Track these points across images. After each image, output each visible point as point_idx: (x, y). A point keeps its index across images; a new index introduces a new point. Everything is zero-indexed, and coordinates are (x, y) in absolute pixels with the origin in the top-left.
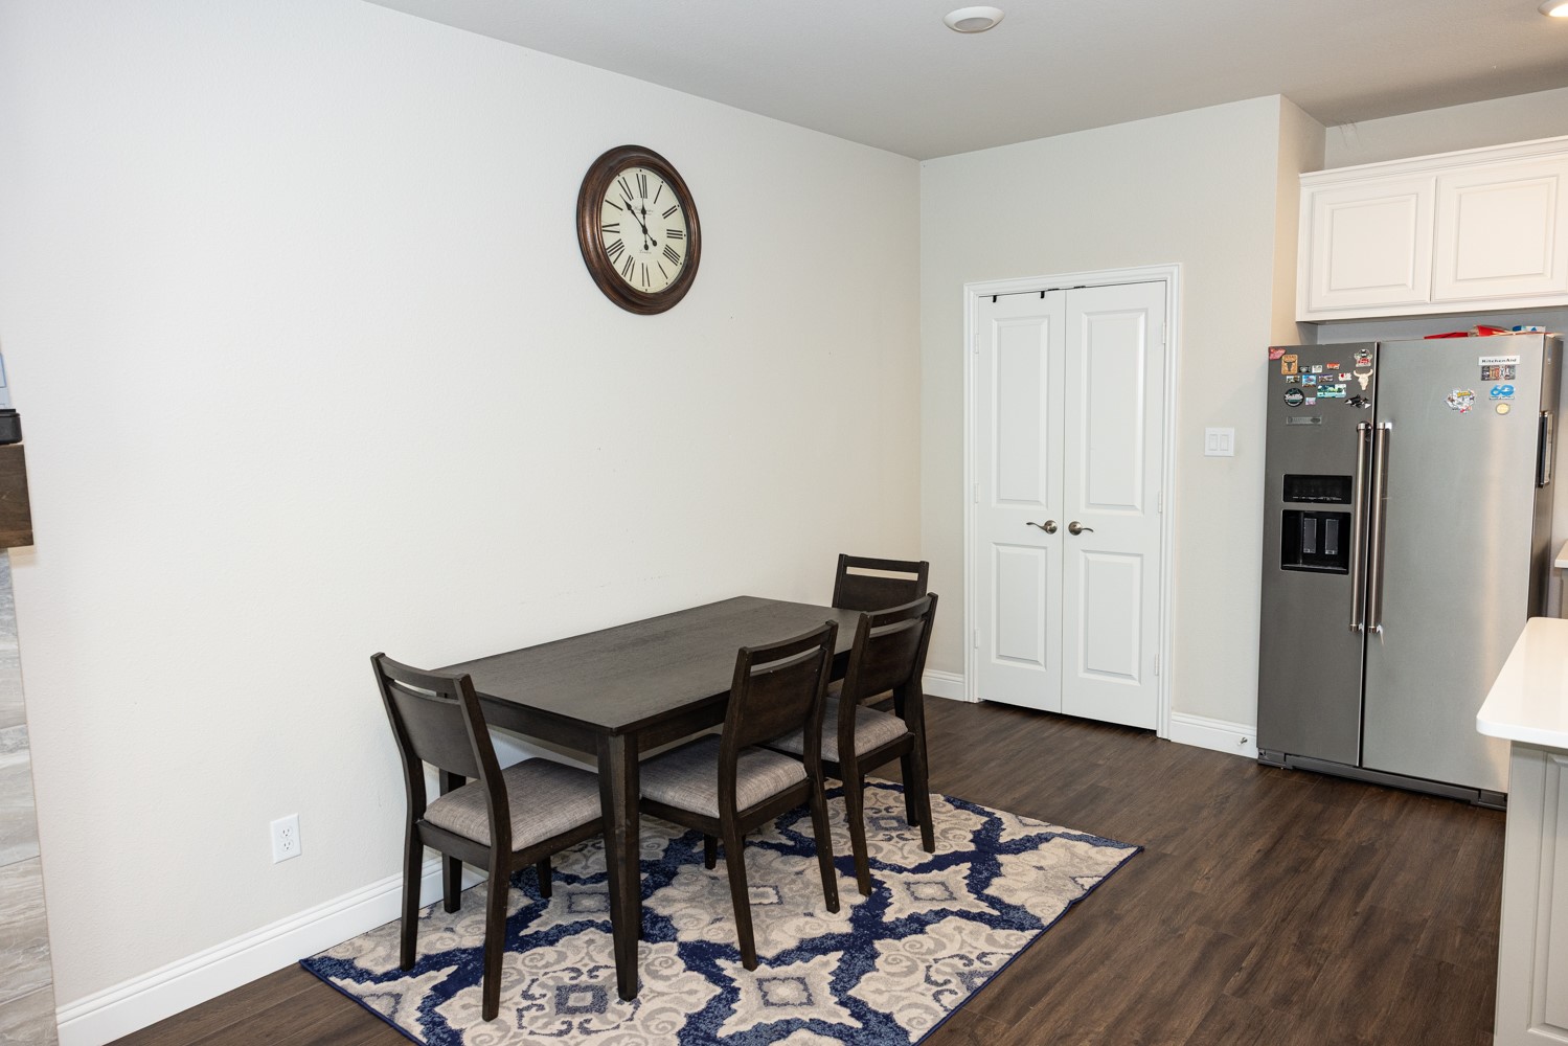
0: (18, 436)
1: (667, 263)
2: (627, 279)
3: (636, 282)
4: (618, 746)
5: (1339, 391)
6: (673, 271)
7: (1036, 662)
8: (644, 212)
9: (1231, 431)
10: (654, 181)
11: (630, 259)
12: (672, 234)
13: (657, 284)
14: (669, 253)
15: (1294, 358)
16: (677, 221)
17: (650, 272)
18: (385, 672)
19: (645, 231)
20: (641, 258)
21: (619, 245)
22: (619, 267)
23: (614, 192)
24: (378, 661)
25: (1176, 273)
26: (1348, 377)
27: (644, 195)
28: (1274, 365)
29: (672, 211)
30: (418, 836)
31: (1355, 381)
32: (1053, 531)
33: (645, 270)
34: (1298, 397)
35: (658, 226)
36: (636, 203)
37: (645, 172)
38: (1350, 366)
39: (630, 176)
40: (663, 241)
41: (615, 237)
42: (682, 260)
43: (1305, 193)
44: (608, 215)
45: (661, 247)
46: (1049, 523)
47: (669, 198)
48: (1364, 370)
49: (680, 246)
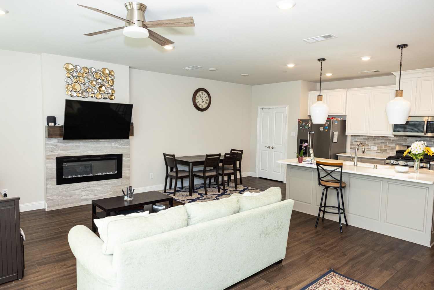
0: (133, 125)
1: (206, 104)
2: (199, 107)
3: (201, 107)
4: (191, 164)
5: (307, 127)
6: (206, 105)
7: (266, 170)
8: (202, 97)
9: (294, 132)
10: (204, 93)
11: (200, 104)
12: (206, 100)
13: (204, 107)
14: (206, 103)
15: (301, 121)
16: (208, 98)
17: (203, 105)
18: (165, 155)
19: (202, 100)
20: (201, 104)
21: (198, 102)
22: (198, 105)
23: (198, 95)
24: (164, 154)
25: (288, 107)
26: (308, 125)
27: (202, 95)
28: (299, 122)
29: (207, 97)
30: (167, 176)
31: (308, 126)
32: (269, 148)
33: (202, 105)
34: (302, 127)
35: (204, 99)
36: (201, 96)
37: (203, 91)
38: (308, 123)
39: (201, 92)
40: (205, 101)
41: (198, 101)
42: (208, 104)
43: (309, 95)
44: (197, 98)
45: (205, 102)
46: (269, 147)
47: (206, 95)
48: (310, 124)
49: (208, 102)
